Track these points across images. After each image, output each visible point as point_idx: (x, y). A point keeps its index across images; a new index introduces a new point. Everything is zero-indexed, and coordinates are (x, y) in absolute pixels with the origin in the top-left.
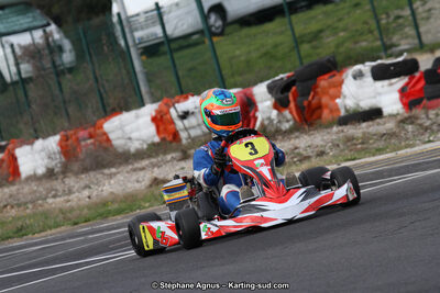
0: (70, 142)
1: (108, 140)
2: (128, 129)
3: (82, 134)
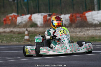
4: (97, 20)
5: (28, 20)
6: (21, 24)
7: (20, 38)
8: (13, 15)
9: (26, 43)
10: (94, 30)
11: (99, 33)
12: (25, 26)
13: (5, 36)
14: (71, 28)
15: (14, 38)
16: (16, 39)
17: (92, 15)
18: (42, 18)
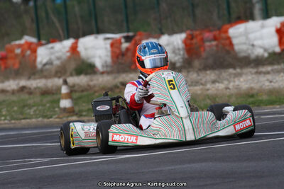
0: (195, 41)
1: (231, 44)
2: (252, 36)
3: (207, 35)
4: (261, 47)
5: (68, 54)
6: (47, 67)
7: (48, 105)
8: (27, 43)
9: (65, 119)
10: (254, 76)
11: (267, 83)
12: (61, 71)
13: (4, 101)
14: (188, 72)
15: (30, 107)
16: (35, 108)
17: (246, 34)
18: (106, 48)
